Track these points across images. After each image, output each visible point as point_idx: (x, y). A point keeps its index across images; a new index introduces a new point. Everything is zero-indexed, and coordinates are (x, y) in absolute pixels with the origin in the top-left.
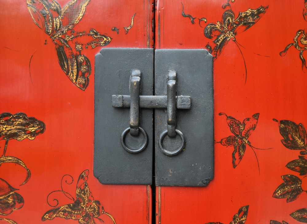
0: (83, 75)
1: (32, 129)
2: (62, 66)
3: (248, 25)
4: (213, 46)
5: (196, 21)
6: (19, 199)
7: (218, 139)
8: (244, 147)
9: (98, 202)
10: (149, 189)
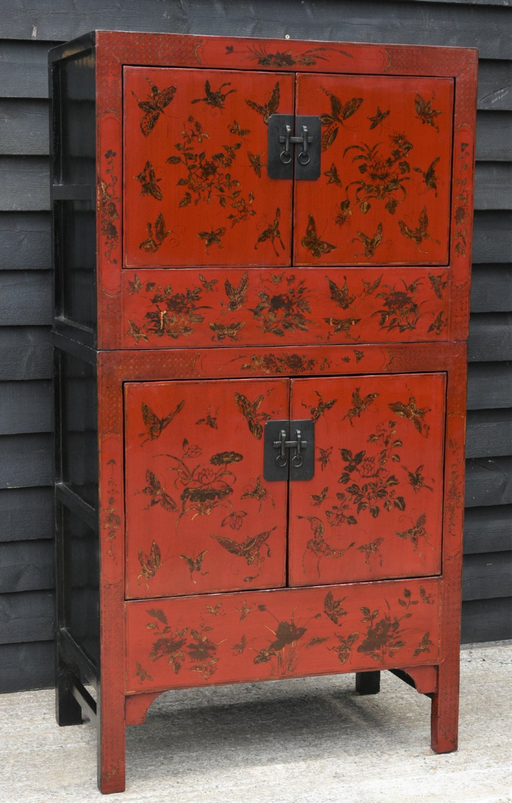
0: (259, 434)
1: (237, 459)
2: (250, 429)
3: (329, 408)
4: (314, 418)
5: (307, 407)
6: (231, 490)
7: (316, 459)
8: (326, 462)
9: (265, 490)
10: (287, 482)
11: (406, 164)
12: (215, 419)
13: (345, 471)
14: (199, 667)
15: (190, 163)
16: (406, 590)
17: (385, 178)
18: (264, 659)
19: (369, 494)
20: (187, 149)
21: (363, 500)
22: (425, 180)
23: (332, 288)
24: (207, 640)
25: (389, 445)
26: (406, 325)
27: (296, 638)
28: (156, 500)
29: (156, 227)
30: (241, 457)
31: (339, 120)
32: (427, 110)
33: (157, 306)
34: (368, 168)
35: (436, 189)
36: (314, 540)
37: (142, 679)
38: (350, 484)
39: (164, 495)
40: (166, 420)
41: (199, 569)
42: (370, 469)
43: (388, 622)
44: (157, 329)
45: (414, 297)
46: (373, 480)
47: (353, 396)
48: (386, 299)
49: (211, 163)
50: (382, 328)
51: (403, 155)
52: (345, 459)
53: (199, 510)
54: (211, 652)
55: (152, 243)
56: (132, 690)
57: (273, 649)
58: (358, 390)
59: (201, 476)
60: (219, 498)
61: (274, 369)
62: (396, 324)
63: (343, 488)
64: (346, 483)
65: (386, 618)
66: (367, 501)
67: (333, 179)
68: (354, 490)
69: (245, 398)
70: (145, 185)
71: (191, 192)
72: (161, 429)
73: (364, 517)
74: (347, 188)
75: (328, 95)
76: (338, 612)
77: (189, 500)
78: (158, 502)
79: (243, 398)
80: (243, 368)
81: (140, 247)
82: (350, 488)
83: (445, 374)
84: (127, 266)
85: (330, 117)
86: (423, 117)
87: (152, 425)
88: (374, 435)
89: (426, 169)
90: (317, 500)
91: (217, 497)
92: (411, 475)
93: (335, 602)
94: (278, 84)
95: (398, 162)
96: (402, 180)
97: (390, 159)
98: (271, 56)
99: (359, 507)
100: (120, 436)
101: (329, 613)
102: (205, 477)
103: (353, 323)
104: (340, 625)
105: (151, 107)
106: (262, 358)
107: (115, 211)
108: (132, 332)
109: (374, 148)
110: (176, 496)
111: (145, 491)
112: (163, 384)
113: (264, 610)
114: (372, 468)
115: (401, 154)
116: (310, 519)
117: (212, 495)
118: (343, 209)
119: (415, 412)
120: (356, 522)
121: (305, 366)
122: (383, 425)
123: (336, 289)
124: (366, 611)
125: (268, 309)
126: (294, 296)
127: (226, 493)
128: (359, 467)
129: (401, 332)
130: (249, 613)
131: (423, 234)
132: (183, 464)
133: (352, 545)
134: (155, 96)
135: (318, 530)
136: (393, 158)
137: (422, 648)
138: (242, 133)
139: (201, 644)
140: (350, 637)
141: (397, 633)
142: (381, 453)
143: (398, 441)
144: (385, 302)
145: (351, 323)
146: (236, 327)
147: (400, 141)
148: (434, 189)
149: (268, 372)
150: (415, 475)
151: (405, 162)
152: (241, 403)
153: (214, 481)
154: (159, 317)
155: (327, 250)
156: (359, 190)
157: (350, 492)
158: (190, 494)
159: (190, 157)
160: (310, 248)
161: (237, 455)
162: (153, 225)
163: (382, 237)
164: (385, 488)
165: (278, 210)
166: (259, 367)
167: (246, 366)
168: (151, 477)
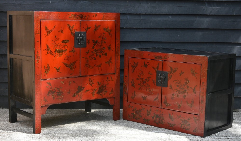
0: (73, 35)
2: (71, 34)
4: (86, 31)
5: (85, 28)
6: (67, 50)
7: (87, 42)
8: (89, 43)
9: (75, 50)
12: (63, 31)
13: (93, 46)
14: (59, 98)
16: (107, 77)
18: (75, 96)
21: (98, 53)
24: (61, 91)
25: (103, 39)
27: (82, 90)
28: (48, 52)
30: (69, 41)
36: (86, 64)
37: (45, 101)
38: (94, 49)
39: (51, 51)
40: (51, 31)
41: (59, 71)
42: (99, 45)
46: (100, 48)
47: (95, 26)
52: (93, 42)
53: (59, 55)
54: (62, 94)
56: (43, 105)
57: (77, 93)
58: (96, 24)
60: (64, 52)
61: (77, 18)
65: (103, 85)
68: (95, 51)
69: (70, 25)
72: (50, 33)
73: (98, 58)
76: (92, 83)
80: (69, 17)
83: (115, 21)
87: (47, 32)
88: (100, 36)
90: (87, 53)
92: (108, 47)
93: (91, 80)
99: (96, 55)
100: (40, 34)
101: (90, 83)
102: (60, 46)
104: (92, 87)
106: (74, 15)
111: (46, 50)
112: (50, 21)
113: (75, 82)
116: (85, 58)
117: (62, 51)
119: (109, 30)
120: (96, 59)
121: (84, 17)
122: (102, 33)
124: (98, 83)
127: (65, 51)
128: (96, 44)
130: (71, 83)
132: (55, 43)
133: (95, 65)
135: (87, 61)
137: (111, 92)
140: (95, 90)
141: (106, 88)
142: (101, 41)
143: (105, 38)
149: (75, 19)
152: (69, 27)
153: (62, 48)
157: (94, 51)
158: (57, 51)
161: (68, 41)
164: (102, 50)
166: (73, 17)
167: (70, 17)
168: (47, 46)
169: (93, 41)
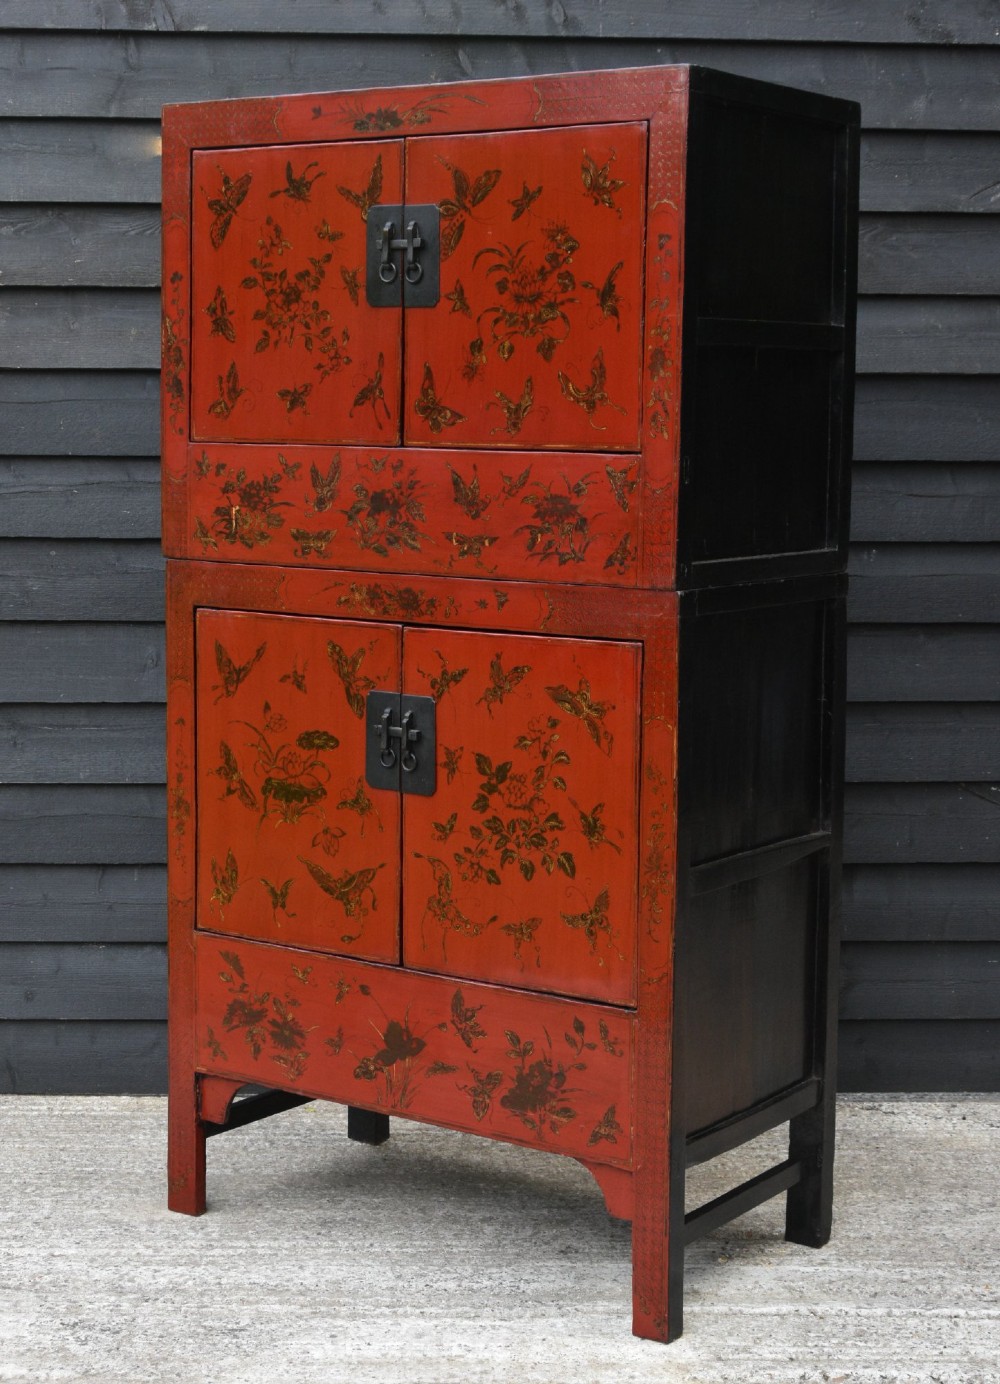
0: (360, 709)
1: (332, 744)
2: (348, 700)
3: (457, 682)
4: (436, 695)
5: (426, 676)
6: (324, 792)
7: (439, 763)
8: (454, 770)
9: (369, 800)
10: (399, 794)
11: (568, 275)
12: (303, 677)
13: (482, 792)
14: (283, 1059)
15: (269, 285)
16: (576, 1020)
17: (535, 300)
18: (367, 1074)
19: (518, 837)
20: (265, 266)
21: (509, 846)
22: (599, 302)
23: (455, 483)
24: (293, 1019)
25: (548, 759)
26: (568, 554)
27: (414, 1053)
28: (232, 788)
29: (228, 382)
30: (337, 742)
31: (465, 207)
32: (601, 180)
33: (228, 498)
34: (510, 285)
35: (618, 317)
36: (438, 897)
37: (215, 1054)
38: (489, 814)
39: (241, 782)
40: (243, 669)
41: (283, 906)
42: (519, 795)
43: (547, 1068)
44: (228, 531)
45: (582, 505)
46: (523, 815)
47: (492, 666)
48: (537, 507)
49: (293, 285)
50: (531, 555)
51: (564, 260)
52: (482, 772)
53: (284, 814)
54: (298, 1039)
55: (223, 405)
56: (203, 1066)
57: (379, 1061)
58: (498, 657)
59: (286, 762)
60: (309, 801)
61: (380, 610)
62: (553, 550)
63: (479, 819)
64: (484, 811)
65: (545, 1060)
66: (515, 849)
67: (458, 304)
68: (494, 825)
69: (341, 649)
70: (217, 320)
71: (269, 329)
72: (238, 682)
73: (511, 874)
74: (479, 319)
75: (449, 169)
76: (472, 1027)
77: (271, 796)
78: (234, 792)
79: (338, 649)
80: (340, 603)
81: (209, 411)
82: (489, 821)
83: (638, 647)
84: (196, 438)
85: (452, 204)
86: (595, 194)
87: (227, 675)
88: (525, 738)
89: (601, 285)
90: (443, 832)
91: (306, 798)
92: (583, 816)
93: (467, 1010)
94: (380, 157)
95: (556, 273)
96: (562, 303)
97: (543, 268)
98: (370, 116)
99: (503, 857)
100: (190, 685)
101: (460, 1026)
102: (291, 765)
103: (487, 543)
104: (475, 1052)
105: (222, 208)
106: (365, 590)
107: (181, 358)
108: (199, 535)
109: (519, 250)
110: (256, 785)
111: (219, 771)
112: (239, 614)
113: (368, 994)
114: (522, 794)
115: (561, 259)
116: (432, 862)
117: (300, 795)
118: (473, 354)
119: (590, 707)
120: (498, 882)
121: (423, 608)
122: (538, 722)
123: (462, 486)
124: (515, 1040)
125: (366, 513)
126: (402, 494)
127: (317, 796)
128: (501, 787)
129: (560, 564)
130: (347, 992)
131: (598, 395)
132: (264, 739)
133: (494, 919)
134: (227, 189)
135: (444, 882)
136: (548, 267)
137: (603, 1131)
138: (333, 237)
139: (286, 1023)
140: (489, 1076)
141: (564, 1091)
142: (537, 771)
143: (562, 754)
144: (536, 511)
145: (483, 543)
146: (324, 537)
147: (559, 238)
148: (614, 317)
149: (372, 612)
150: (591, 819)
151: (567, 272)
152: (336, 657)
153: (302, 774)
154: (230, 515)
155: (450, 422)
156: (496, 321)
157: (490, 828)
158: (273, 787)
159: (267, 277)
160: (427, 418)
161: (332, 738)
162: (225, 379)
163: (532, 401)
164: (542, 832)
165: (381, 355)
166: (361, 603)
167: (343, 599)
168: (227, 753)
169: (481, 761)
